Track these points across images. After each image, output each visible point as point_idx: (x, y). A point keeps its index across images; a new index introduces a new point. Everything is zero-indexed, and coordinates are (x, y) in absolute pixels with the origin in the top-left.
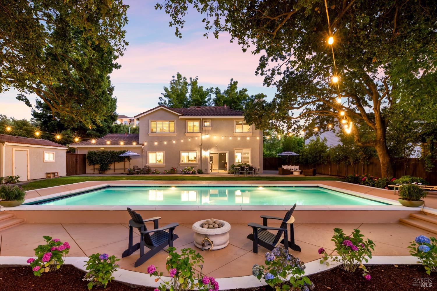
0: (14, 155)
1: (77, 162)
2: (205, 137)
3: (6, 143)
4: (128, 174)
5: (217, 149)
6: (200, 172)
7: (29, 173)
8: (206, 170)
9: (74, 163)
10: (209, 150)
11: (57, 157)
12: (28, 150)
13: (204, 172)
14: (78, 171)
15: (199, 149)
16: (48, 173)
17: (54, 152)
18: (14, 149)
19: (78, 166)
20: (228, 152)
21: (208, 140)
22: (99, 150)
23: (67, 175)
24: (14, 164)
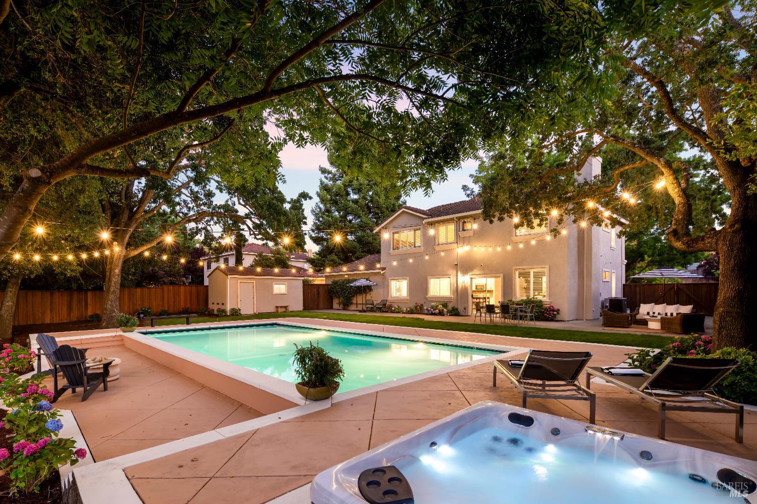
0: (239, 287)
1: (318, 294)
2: (462, 250)
3: (229, 276)
4: (360, 311)
5: (483, 269)
6: (455, 312)
7: (255, 306)
8: (465, 309)
9: (314, 295)
10: (469, 274)
11: (289, 288)
12: (254, 282)
13: (462, 313)
14: (321, 305)
15: (455, 272)
16: (277, 307)
17: (286, 283)
18: (239, 281)
19: (321, 299)
20: (502, 275)
21: (469, 254)
22: (343, 278)
23: (303, 309)
24: (239, 297)
